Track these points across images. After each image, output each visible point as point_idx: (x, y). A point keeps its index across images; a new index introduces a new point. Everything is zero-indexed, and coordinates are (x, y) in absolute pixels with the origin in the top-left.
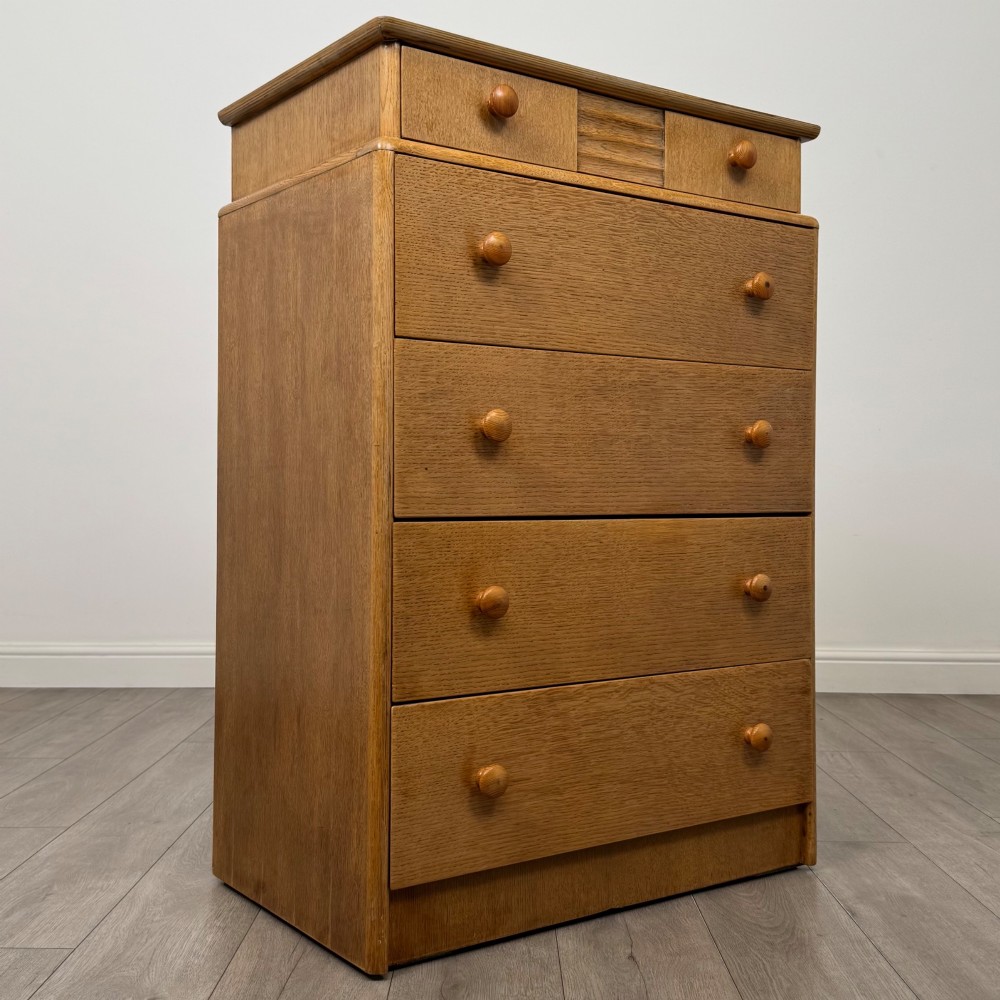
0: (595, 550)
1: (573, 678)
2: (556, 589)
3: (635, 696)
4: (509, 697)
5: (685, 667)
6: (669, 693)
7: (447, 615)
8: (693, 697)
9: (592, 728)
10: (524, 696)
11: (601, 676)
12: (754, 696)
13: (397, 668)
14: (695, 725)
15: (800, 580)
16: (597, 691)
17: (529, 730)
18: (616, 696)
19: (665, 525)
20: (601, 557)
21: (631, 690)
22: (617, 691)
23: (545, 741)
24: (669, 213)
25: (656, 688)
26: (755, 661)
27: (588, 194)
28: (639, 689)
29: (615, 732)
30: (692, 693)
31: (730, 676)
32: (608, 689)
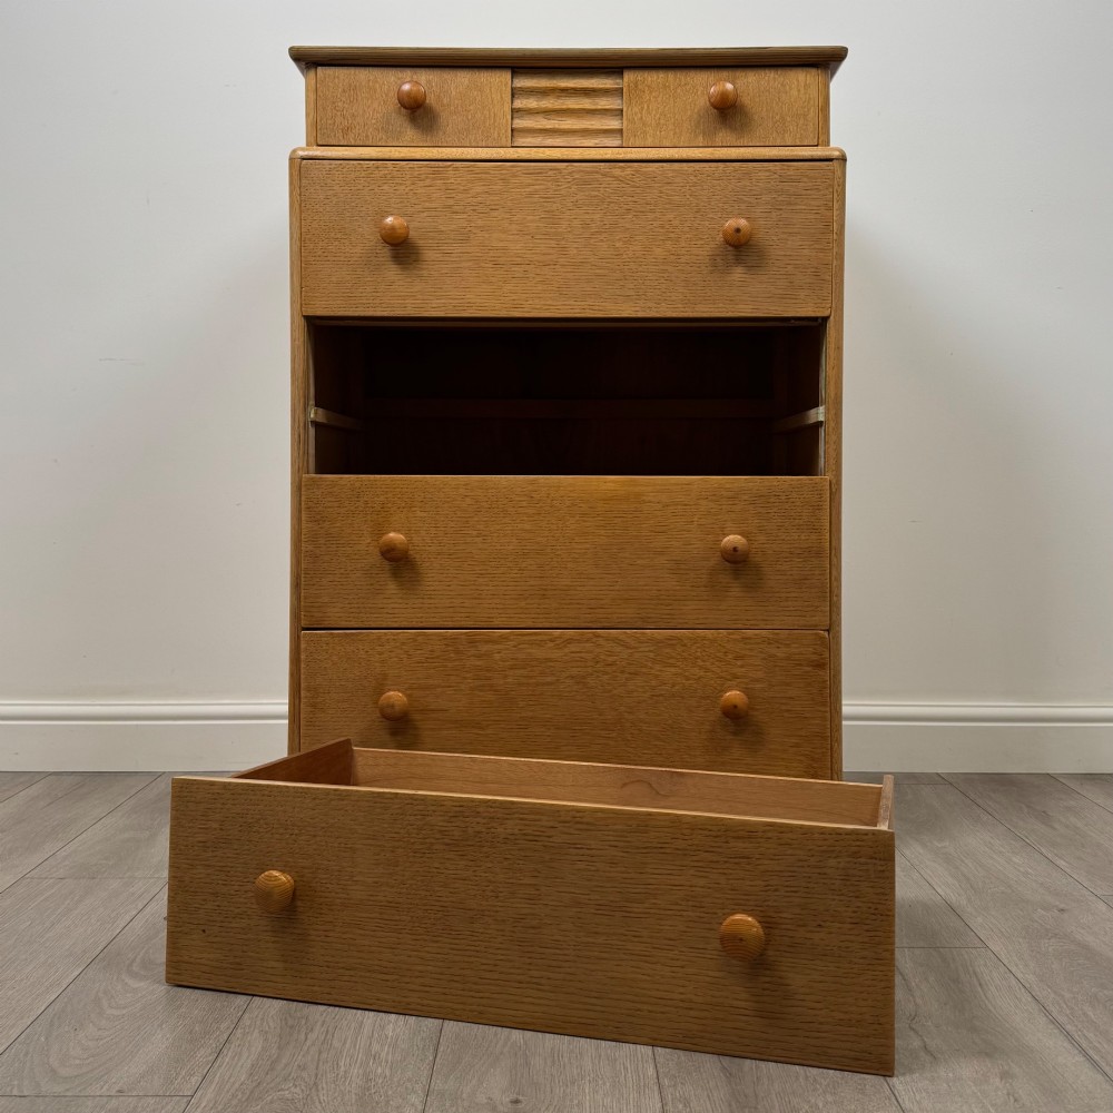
0: (524, 504)
1: (496, 623)
2: (477, 539)
3: (573, 647)
4: (425, 634)
5: (639, 624)
6: (619, 649)
7: (357, 557)
8: (652, 655)
9: (518, 672)
10: (440, 635)
11: (532, 625)
12: (739, 663)
13: (305, 598)
14: (654, 683)
15: (811, 545)
16: (526, 638)
17: (446, 666)
18: (551, 644)
19: (613, 482)
20: (531, 511)
21: (570, 641)
22: (551, 641)
23: (465, 678)
24: (617, 172)
25: (601, 641)
26: (740, 626)
27: (513, 167)
28: (579, 641)
29: (549, 679)
30: (651, 651)
31: (704, 638)
32: (539, 638)
